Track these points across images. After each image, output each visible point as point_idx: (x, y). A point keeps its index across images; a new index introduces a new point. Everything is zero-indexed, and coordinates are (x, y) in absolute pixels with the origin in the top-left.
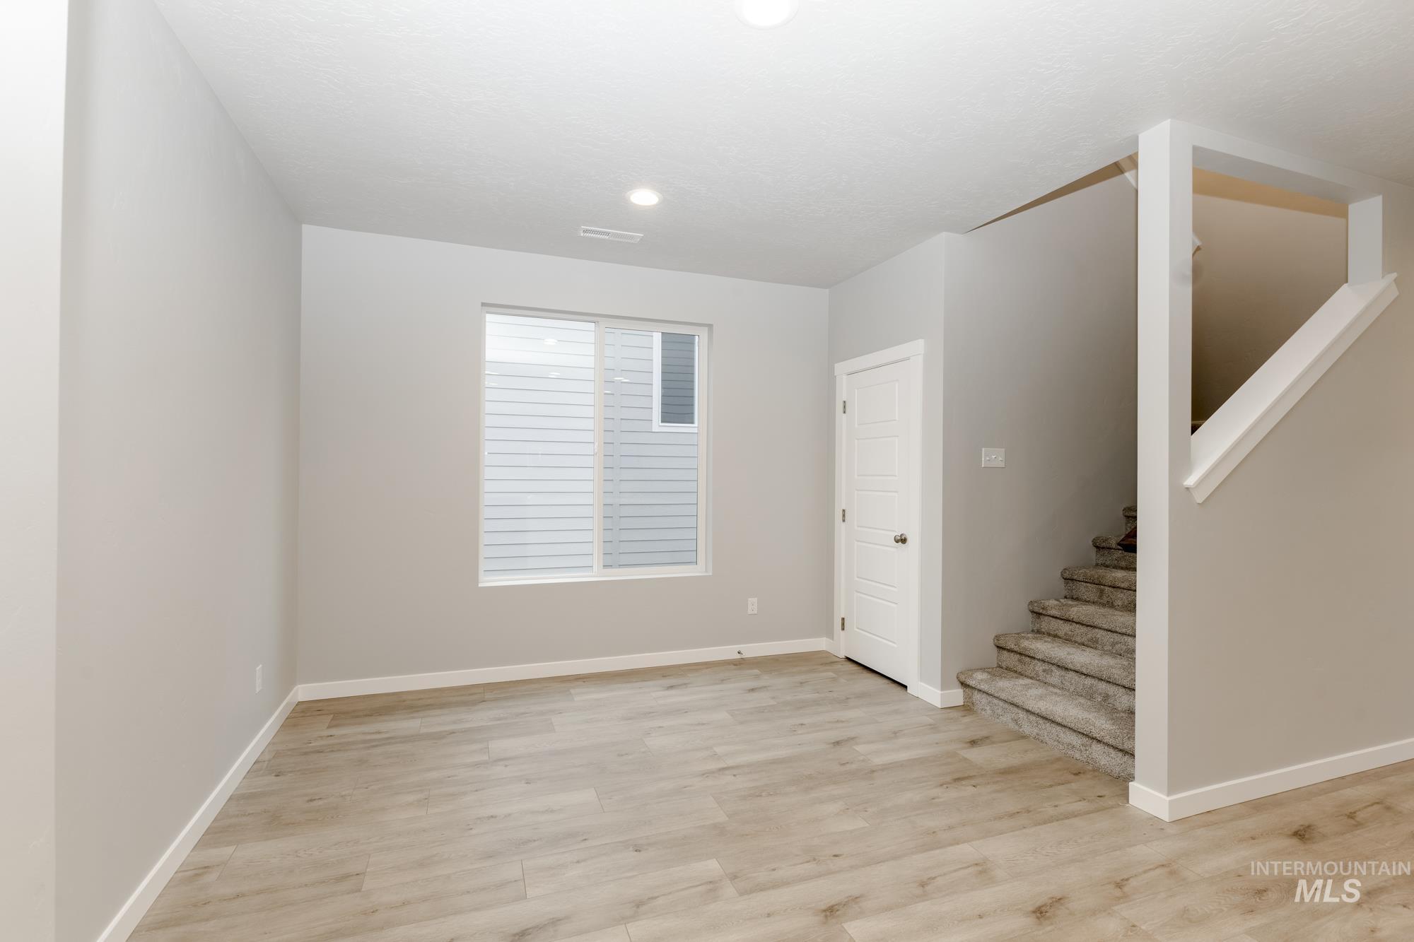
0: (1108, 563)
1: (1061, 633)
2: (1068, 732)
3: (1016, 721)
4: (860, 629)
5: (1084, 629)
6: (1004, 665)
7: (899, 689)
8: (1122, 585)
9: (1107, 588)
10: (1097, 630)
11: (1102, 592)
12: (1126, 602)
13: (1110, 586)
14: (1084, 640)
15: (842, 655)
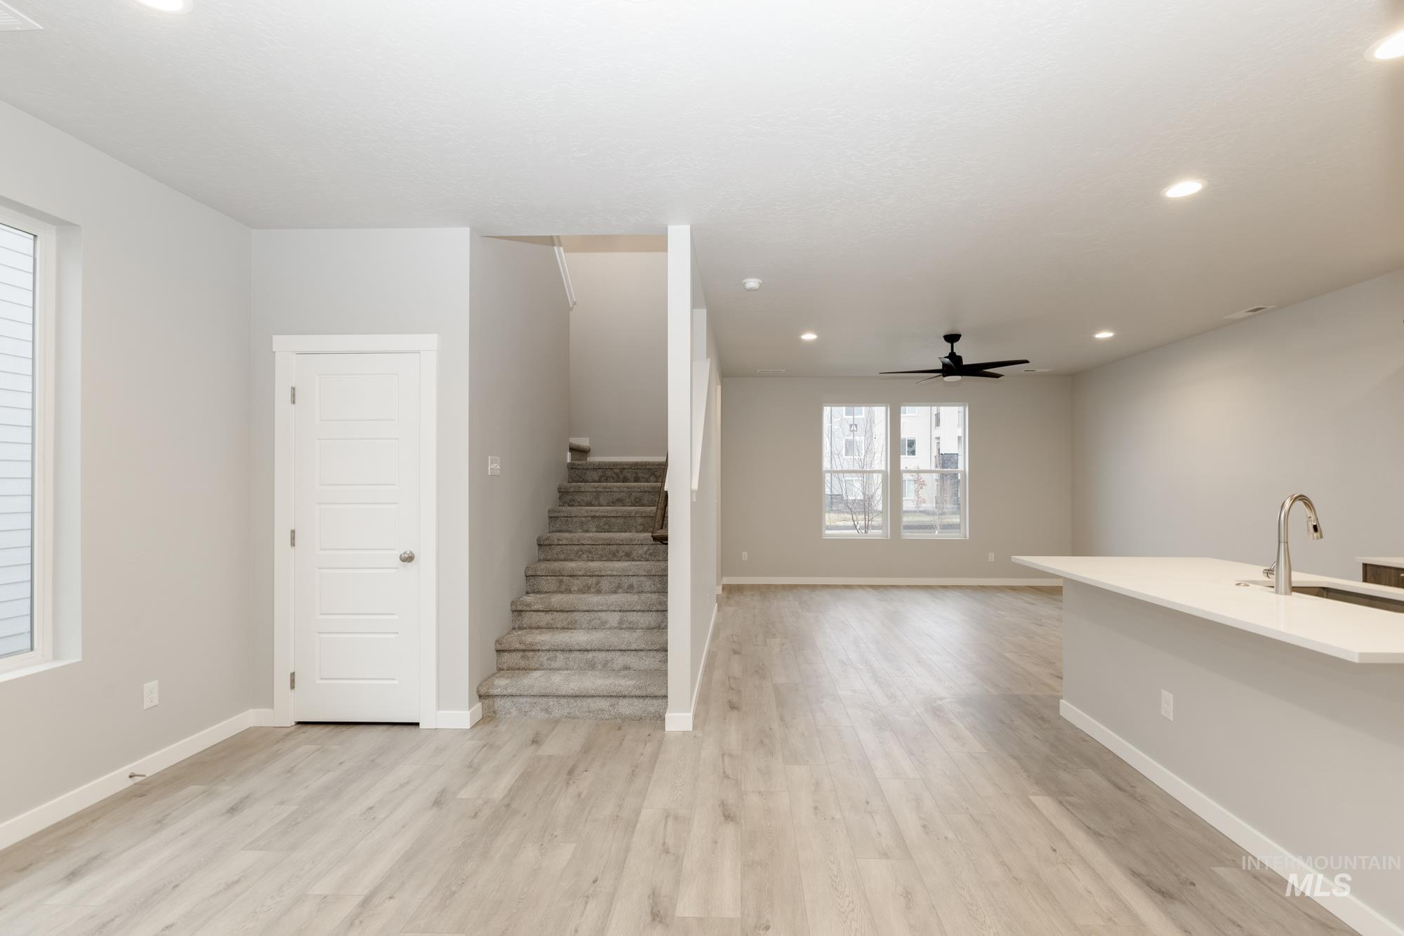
0: (549, 558)
1: (542, 624)
2: (597, 700)
3: (547, 711)
4: (325, 679)
5: (564, 615)
6: (505, 666)
7: (412, 728)
8: (580, 573)
9: (565, 578)
10: (575, 613)
11: (561, 582)
12: (581, 587)
13: (567, 576)
14: (565, 624)
15: (290, 722)
